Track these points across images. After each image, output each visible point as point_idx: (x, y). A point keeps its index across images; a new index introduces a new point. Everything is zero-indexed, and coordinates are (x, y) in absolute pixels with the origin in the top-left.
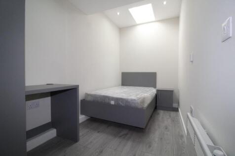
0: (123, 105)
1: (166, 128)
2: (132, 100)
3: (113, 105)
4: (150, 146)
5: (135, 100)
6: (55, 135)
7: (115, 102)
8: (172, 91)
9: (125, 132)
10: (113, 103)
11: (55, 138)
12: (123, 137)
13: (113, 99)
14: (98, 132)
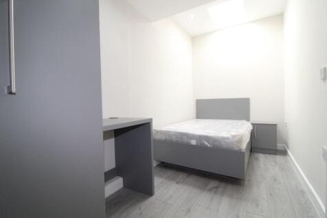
0: (209, 146)
1: (275, 180)
2: (223, 138)
3: (194, 145)
4: (257, 205)
5: (227, 138)
6: (121, 186)
7: (197, 142)
8: (275, 125)
9: (213, 183)
10: (194, 142)
11: (121, 189)
12: (214, 190)
13: (193, 137)
14: (177, 183)
